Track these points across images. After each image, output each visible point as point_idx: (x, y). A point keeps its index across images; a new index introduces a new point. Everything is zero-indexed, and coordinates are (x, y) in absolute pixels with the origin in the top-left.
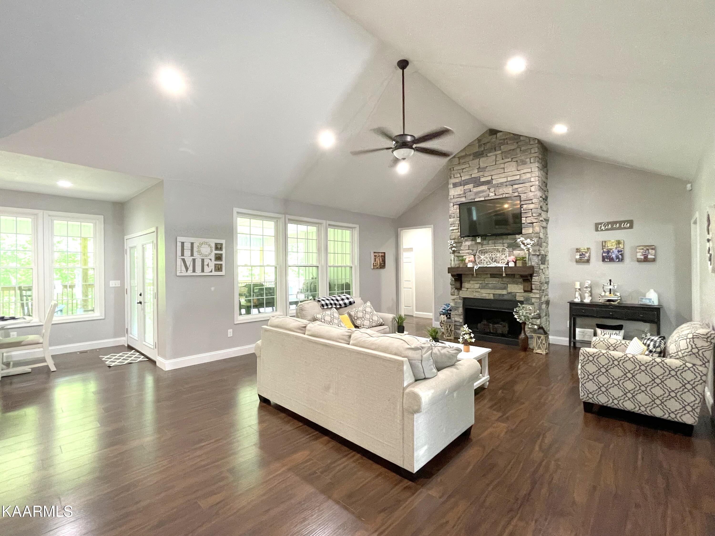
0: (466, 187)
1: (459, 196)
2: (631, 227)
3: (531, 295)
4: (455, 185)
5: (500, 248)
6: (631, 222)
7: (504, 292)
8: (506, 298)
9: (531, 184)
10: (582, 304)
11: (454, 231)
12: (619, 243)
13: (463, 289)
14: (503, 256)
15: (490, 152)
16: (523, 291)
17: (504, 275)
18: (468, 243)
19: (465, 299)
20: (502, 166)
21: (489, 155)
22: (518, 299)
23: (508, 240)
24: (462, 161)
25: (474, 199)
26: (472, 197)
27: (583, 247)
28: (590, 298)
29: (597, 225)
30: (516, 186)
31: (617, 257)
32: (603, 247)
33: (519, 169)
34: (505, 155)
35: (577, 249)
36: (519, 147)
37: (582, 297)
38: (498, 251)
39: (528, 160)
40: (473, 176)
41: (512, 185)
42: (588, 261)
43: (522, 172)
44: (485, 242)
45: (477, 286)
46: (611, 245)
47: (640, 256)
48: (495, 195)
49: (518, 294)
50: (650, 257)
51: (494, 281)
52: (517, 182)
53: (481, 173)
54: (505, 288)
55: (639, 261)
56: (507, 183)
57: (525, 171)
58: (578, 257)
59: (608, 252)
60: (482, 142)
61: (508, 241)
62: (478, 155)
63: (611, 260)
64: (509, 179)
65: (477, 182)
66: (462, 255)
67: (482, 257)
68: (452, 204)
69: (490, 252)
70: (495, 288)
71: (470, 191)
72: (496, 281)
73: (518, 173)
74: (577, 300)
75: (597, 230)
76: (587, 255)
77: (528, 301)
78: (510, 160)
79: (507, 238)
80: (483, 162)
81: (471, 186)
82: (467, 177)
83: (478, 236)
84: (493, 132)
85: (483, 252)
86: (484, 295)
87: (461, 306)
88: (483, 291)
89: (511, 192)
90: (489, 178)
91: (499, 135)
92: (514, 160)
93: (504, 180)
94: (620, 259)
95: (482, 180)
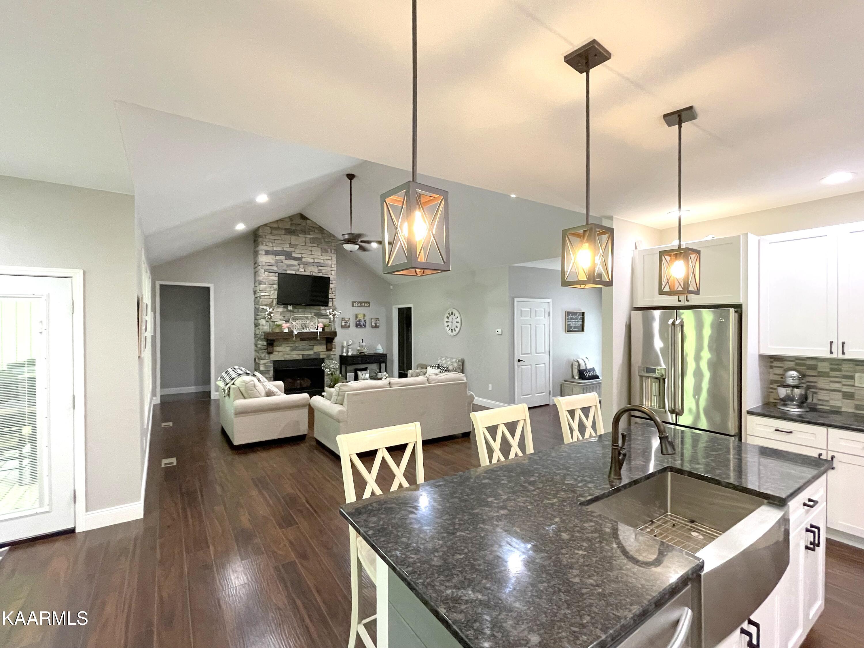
0: (278, 257)
1: (271, 265)
2: (369, 306)
3: (332, 353)
4: (267, 253)
5: (309, 316)
6: (369, 303)
7: (311, 352)
8: (312, 357)
9: (331, 269)
10: (347, 356)
11: (265, 297)
12: (364, 315)
13: (274, 353)
14: (312, 323)
15: (300, 234)
16: (325, 350)
17: (318, 338)
18: (280, 310)
19: (275, 362)
20: (310, 248)
21: (300, 235)
22: (321, 357)
23: (315, 309)
24: (274, 232)
25: (286, 270)
26: (285, 268)
27: (346, 317)
28: (352, 352)
29: (353, 303)
30: (320, 268)
31: (364, 325)
32: (356, 317)
33: (323, 255)
34: (313, 240)
35: (342, 318)
36: (323, 238)
37: (347, 352)
38: (307, 318)
39: (329, 250)
40: (285, 249)
41: (317, 266)
42: (349, 327)
43: (325, 258)
44: (296, 310)
45: (288, 349)
46: (361, 317)
47: (373, 325)
48: (305, 271)
49: (321, 353)
50: (377, 325)
51: (304, 344)
52: (322, 265)
53: (292, 249)
54: (312, 349)
55: (372, 327)
56: (314, 264)
57: (328, 258)
58: (343, 324)
59: (359, 321)
60: (294, 222)
61: (315, 311)
62: (290, 232)
63: (361, 326)
64: (316, 261)
65: (289, 256)
66: (275, 320)
67: (294, 323)
68: (263, 271)
69: (300, 319)
70: (304, 350)
71: (282, 263)
72: (305, 344)
73: (322, 257)
74: (345, 354)
75: (353, 306)
76: (349, 322)
77: (329, 357)
78: (316, 245)
79: (314, 309)
80: (294, 239)
81: (283, 258)
82: (280, 249)
83: (290, 305)
84: (303, 217)
85: (295, 319)
86: (294, 356)
87: (272, 369)
88: (294, 353)
89: (317, 271)
90: (300, 256)
91: (308, 221)
92: (319, 246)
93: (312, 260)
94: (364, 326)
95: (294, 255)
